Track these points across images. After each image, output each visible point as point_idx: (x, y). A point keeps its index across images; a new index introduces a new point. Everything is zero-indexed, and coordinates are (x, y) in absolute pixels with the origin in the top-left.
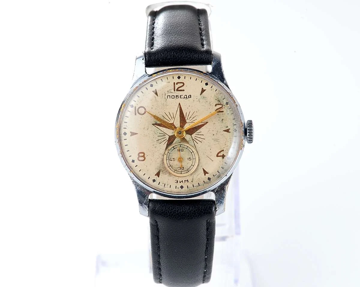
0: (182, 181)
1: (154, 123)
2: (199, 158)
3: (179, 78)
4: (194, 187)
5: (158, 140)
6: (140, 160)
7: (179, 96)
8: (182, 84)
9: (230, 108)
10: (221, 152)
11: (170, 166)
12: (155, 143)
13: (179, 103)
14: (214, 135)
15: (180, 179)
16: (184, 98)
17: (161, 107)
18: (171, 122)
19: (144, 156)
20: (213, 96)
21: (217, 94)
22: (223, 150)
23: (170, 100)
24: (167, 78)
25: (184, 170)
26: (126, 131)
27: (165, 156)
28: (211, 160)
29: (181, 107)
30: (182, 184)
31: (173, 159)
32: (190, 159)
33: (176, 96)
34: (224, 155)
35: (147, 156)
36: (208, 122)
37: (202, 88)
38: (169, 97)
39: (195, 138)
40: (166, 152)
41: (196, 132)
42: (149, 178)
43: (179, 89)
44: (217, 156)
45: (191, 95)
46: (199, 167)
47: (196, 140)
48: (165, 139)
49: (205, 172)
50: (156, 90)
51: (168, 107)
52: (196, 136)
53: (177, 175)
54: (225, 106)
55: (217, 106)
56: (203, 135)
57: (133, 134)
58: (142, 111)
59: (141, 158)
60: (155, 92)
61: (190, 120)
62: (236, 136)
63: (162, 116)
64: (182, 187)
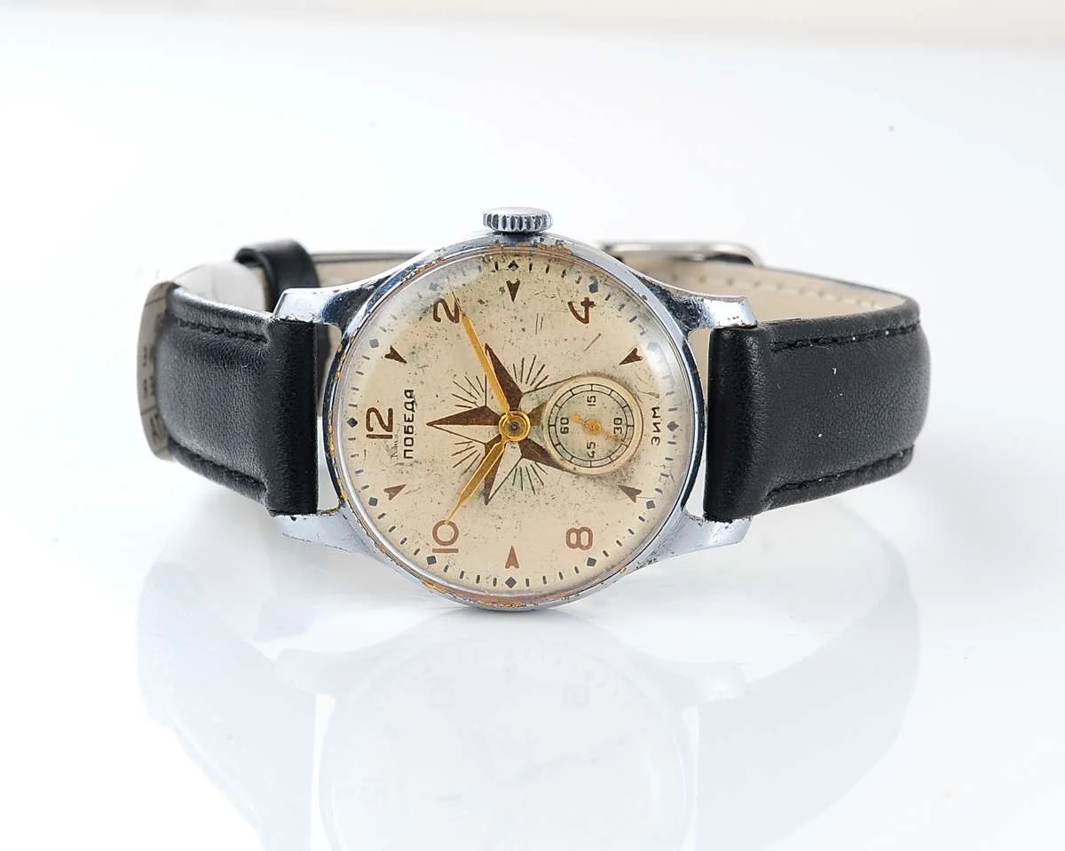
0: (655, 424)
1: (483, 498)
2: (589, 374)
3: (353, 423)
4: (673, 393)
5: (533, 488)
6: (590, 543)
7: (408, 424)
8: (373, 414)
9: (448, 278)
10: (576, 309)
11: (609, 457)
12: (541, 498)
13: (428, 424)
14: (523, 330)
15: (649, 430)
16: (412, 410)
17: (437, 478)
18: (481, 449)
19: (579, 532)
20: (410, 327)
21: (405, 315)
22: (570, 304)
23: (416, 453)
24: (352, 456)
25: (624, 419)
26: (502, 579)
27: (580, 470)
28: (597, 338)
29: (440, 420)
30: (663, 427)
31: (589, 448)
32: (593, 399)
33: (405, 432)
34: (583, 300)
35: (577, 521)
36: (487, 344)
37: (387, 356)
38: (408, 454)
39: (532, 384)
40: (571, 467)
41: (514, 380)
42: (644, 520)
43: (387, 424)
44: (586, 321)
45: (406, 392)
46: (615, 375)
47: (537, 382)
48: (530, 468)
49: (633, 357)
50: (386, 490)
51: (436, 457)
52: (524, 379)
53: (636, 438)
54: (439, 294)
55: (439, 316)
56: (523, 359)
57: (512, 560)
58: (445, 533)
59: (585, 541)
60: (393, 491)
61: (477, 396)
62: (531, 266)
63: (463, 474)
64: (672, 426)
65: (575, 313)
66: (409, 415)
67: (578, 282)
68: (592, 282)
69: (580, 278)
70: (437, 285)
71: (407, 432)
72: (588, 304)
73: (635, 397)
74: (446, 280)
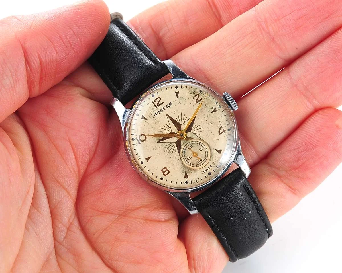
0: (207, 169)
1: (158, 140)
2: (207, 144)
3: (153, 96)
4: (218, 168)
5: (169, 151)
6: (166, 175)
7: (163, 109)
8: (159, 99)
10: (221, 129)
11: (191, 164)
12: (169, 155)
13: (166, 114)
14: (207, 120)
15: (204, 169)
16: (167, 108)
17: (155, 126)
18: (170, 131)
19: (167, 170)
20: (187, 92)
21: (189, 89)
22: (221, 127)
23: (157, 116)
24: (145, 102)
25: (203, 160)
26: (141, 160)
27: (182, 159)
28: (218, 139)
29: (169, 116)
30: (208, 171)
31: (189, 157)
32: (202, 150)
34: (224, 129)
35: (169, 168)
37: (176, 92)
38: (155, 115)
39: (195, 132)
40: (181, 156)
41: (193, 127)
42: (181, 184)
43: (159, 104)
44: (220, 134)
45: (170, 103)
46: (212, 151)
48: (174, 147)
49: (219, 152)
50: (142, 116)
51: (160, 122)
52: (194, 129)
53: (200, 167)
54: (200, 94)
55: (195, 98)
56: (199, 125)
57: (148, 159)
58: (143, 138)
59: (166, 173)
60: (143, 118)
61: (182, 121)
62: (223, 111)
63: (160, 131)
64: (210, 174)
66: (166, 108)
67: (228, 125)
68: (230, 128)
69: (229, 125)
70: (202, 92)
71: (161, 110)
73: (210, 159)
74: (205, 93)
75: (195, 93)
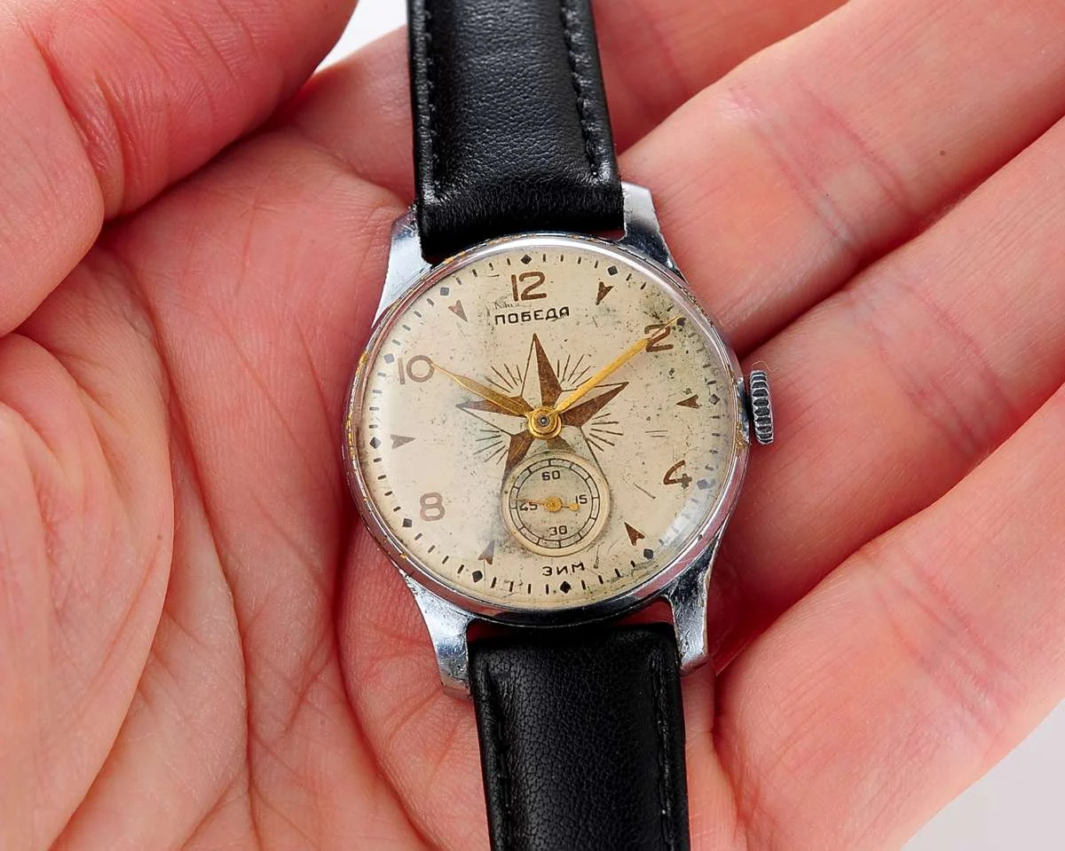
0: (565, 568)
1: (462, 401)
2: (610, 492)
3: (526, 260)
4: (602, 582)
5: (480, 452)
6: (427, 519)
7: (532, 314)
8: (538, 278)
9: (693, 335)
10: (678, 469)
11: (524, 526)
12: (471, 461)
13: (535, 335)
14: (649, 419)
15: (556, 564)
16: (548, 317)
17: (479, 352)
18: (515, 393)
19: (438, 505)
20: (636, 303)
21: (647, 297)
22: (683, 463)
23: (503, 327)
24: (490, 264)
25: (566, 536)
26: (377, 434)
27: (506, 498)
28: (650, 495)
29: (541, 347)
30: (564, 577)
31: (531, 504)
32: (584, 501)
33: (523, 313)
34: (688, 476)
35: (450, 502)
36: (628, 383)
37: (601, 284)
38: (500, 319)
39: (591, 434)
40: (508, 487)
41: (594, 417)
42: (460, 570)
44: (667, 481)
45: (567, 308)
46: (613, 519)
47: (595, 440)
48: (501, 445)
49: (634, 535)
50: (459, 302)
51: (500, 349)
52: (595, 427)
53: (548, 552)
54: (674, 329)
55: (651, 331)
56: (616, 423)
57: (399, 441)
58: (421, 368)
59: (429, 513)
60: (458, 310)
61: (572, 380)
62: (718, 417)
63: (486, 377)
64: (565, 587)
65: (673, 469)
66: (543, 315)
67: (707, 467)
68: (709, 483)
69: (712, 469)
70: (683, 324)
71: (523, 315)
72: (685, 481)
73: (592, 545)
74: (690, 333)
75: (658, 318)
